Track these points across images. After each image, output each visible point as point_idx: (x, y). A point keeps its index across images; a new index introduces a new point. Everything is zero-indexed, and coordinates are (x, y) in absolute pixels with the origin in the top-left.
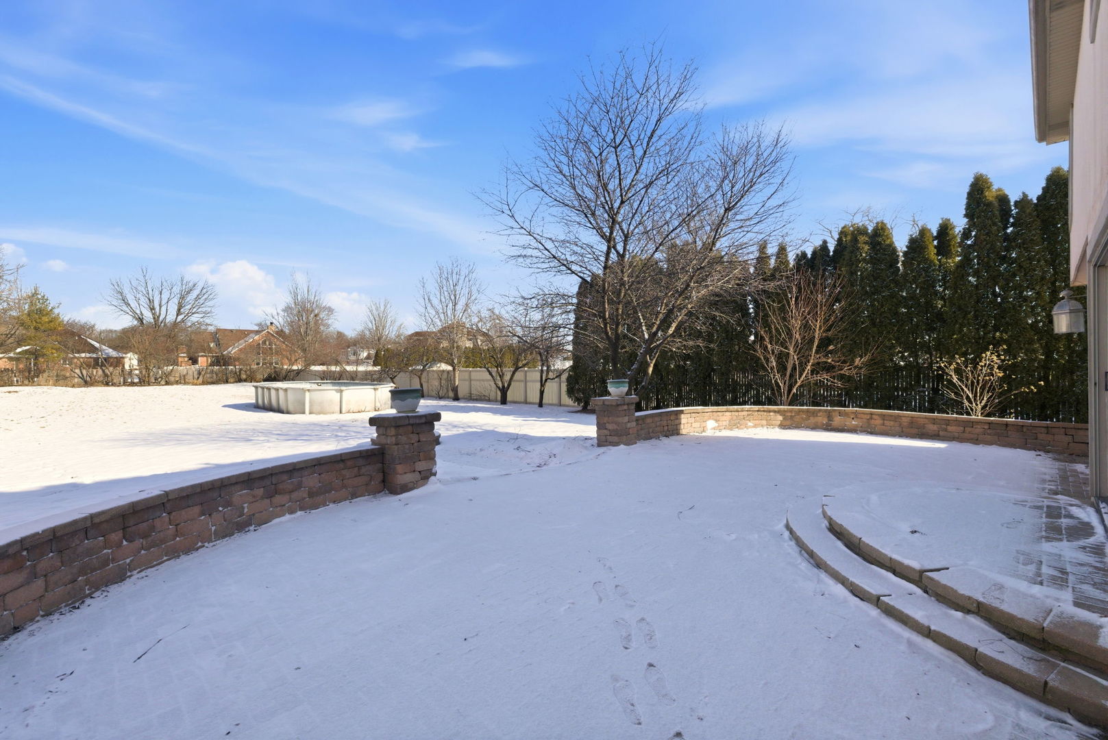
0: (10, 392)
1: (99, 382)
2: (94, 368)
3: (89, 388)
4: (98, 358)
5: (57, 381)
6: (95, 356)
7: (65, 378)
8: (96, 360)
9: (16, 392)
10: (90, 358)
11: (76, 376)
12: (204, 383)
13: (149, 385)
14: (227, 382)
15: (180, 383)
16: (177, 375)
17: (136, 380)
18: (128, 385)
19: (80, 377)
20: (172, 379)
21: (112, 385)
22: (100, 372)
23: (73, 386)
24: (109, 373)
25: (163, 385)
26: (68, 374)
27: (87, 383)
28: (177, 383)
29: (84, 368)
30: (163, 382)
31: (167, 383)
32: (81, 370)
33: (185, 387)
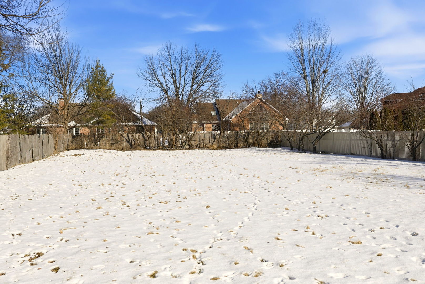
0: (76, 155)
1: (140, 146)
2: (137, 133)
3: (134, 152)
4: (139, 126)
5: (113, 144)
6: (136, 124)
7: (118, 142)
8: (138, 127)
9: (81, 155)
10: (134, 126)
11: (125, 140)
12: (219, 148)
13: (176, 149)
14: (237, 147)
15: (199, 148)
16: (197, 140)
17: (167, 144)
18: (161, 149)
19: (128, 142)
20: (193, 143)
21: (149, 148)
22: (141, 137)
23: (122, 150)
24: (147, 138)
25: (187, 149)
26: (119, 139)
27: (133, 147)
28: (198, 147)
29: (130, 133)
30: (187, 147)
31: (190, 148)
32: (128, 135)
33: (205, 151)
